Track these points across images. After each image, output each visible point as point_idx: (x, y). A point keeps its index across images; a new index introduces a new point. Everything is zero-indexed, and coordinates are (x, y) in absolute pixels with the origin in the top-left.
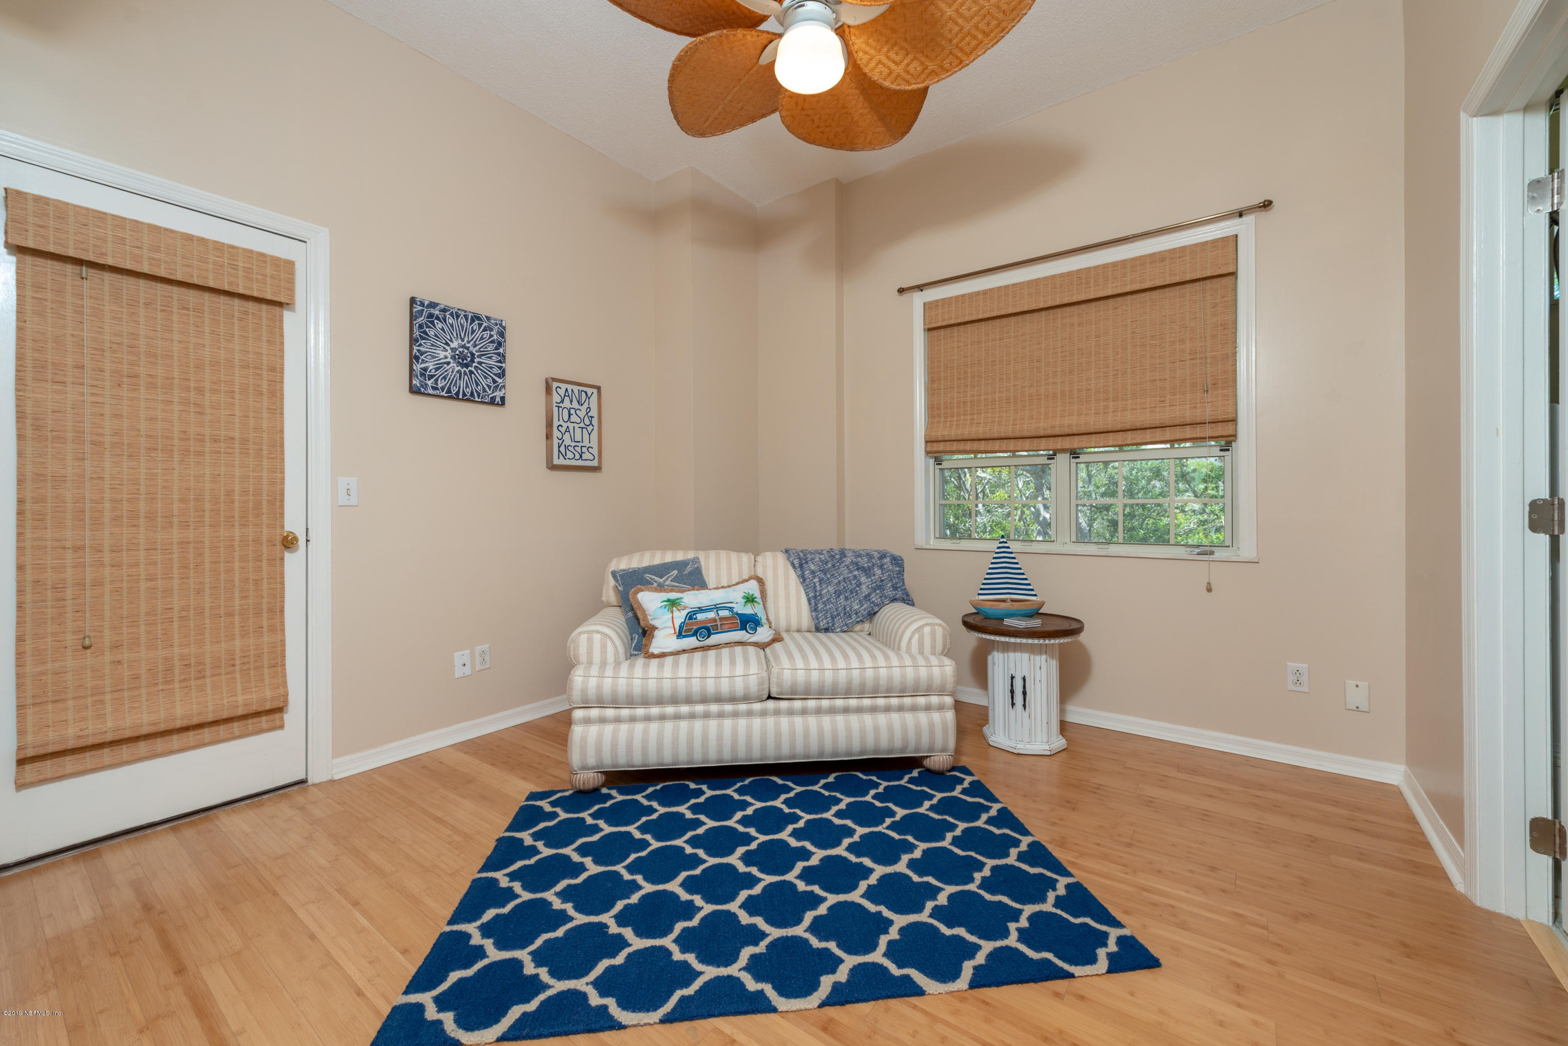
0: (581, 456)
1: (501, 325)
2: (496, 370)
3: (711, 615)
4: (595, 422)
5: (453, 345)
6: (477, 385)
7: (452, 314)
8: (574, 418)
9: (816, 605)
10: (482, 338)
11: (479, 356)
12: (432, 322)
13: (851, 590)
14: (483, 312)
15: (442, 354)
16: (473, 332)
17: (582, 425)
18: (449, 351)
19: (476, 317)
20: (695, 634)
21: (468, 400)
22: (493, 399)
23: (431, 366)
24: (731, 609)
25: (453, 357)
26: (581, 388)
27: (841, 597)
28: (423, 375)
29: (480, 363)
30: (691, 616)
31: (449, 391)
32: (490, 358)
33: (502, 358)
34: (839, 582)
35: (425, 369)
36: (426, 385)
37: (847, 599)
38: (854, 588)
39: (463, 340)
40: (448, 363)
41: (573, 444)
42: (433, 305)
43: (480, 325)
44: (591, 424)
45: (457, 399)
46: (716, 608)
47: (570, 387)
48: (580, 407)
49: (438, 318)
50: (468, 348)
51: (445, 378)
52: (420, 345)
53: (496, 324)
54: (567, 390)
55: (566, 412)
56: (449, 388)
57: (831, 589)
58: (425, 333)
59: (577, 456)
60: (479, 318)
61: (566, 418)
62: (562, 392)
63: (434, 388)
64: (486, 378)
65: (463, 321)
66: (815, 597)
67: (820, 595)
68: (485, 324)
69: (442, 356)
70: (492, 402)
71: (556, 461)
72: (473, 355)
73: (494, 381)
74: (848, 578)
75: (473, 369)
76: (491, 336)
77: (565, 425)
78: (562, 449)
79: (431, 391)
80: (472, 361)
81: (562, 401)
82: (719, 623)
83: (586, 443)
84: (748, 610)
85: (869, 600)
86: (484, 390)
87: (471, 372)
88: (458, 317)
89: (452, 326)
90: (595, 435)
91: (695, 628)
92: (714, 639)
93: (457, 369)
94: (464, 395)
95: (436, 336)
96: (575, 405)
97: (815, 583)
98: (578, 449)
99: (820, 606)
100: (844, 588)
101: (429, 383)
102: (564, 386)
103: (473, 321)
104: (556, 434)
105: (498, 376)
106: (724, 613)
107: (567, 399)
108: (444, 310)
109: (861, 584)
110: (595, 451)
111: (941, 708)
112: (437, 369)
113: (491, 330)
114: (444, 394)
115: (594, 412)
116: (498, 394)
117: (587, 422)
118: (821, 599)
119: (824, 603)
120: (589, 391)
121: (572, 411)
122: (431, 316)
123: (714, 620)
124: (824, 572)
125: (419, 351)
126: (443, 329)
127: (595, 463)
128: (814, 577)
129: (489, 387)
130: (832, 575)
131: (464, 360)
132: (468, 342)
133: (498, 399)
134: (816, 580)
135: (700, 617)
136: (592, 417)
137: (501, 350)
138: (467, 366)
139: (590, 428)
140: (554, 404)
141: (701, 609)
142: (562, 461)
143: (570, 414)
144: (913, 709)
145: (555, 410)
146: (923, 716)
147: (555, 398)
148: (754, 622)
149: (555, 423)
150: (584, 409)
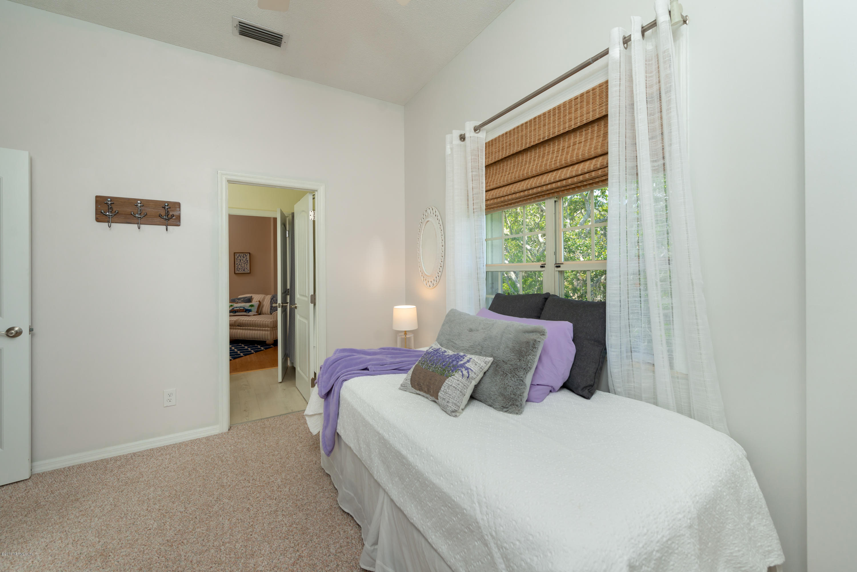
3: (238, 308)
4: (249, 262)
17: (244, 263)
20: (232, 312)
26: (244, 254)
30: (233, 309)
41: (242, 268)
47: (240, 254)
55: (239, 260)
59: (243, 270)
61: (239, 261)
62: (238, 255)
71: (236, 272)
77: (239, 263)
78: (238, 269)
81: (238, 258)
83: (246, 267)
84: (250, 308)
90: (248, 265)
92: (237, 314)
96: (242, 258)
99: (272, 308)
102: (238, 254)
104: (236, 265)
106: (242, 308)
107: (239, 257)
110: (249, 269)
111: (267, 330)
115: (248, 259)
117: (246, 262)
120: (246, 254)
123: (238, 310)
127: (249, 272)
134: (274, 302)
135: (235, 309)
139: (247, 263)
140: (235, 259)
141: (236, 307)
142: (238, 272)
143: (240, 261)
144: (262, 330)
145: (236, 260)
146: (264, 332)
147: (236, 257)
148: (250, 311)
149: (236, 263)
150: (245, 259)
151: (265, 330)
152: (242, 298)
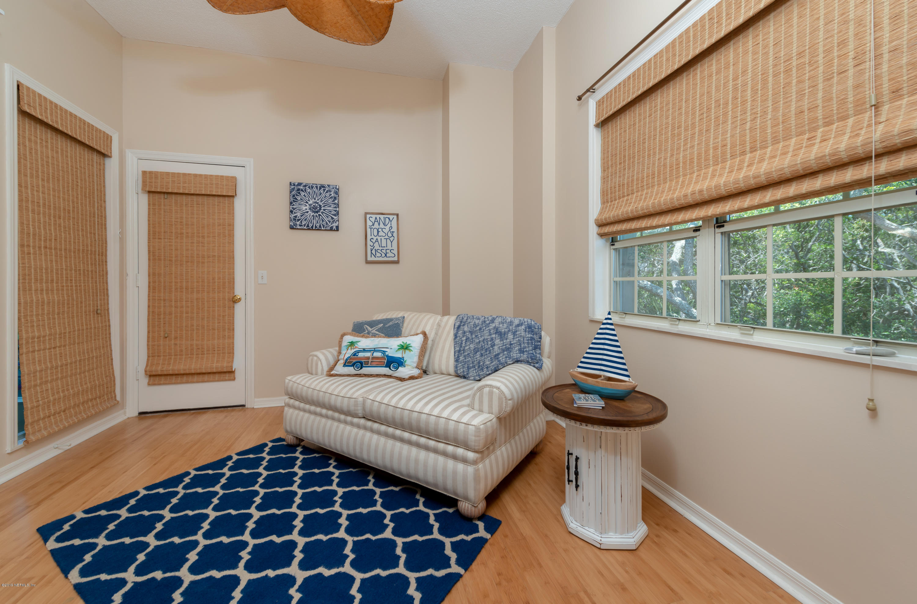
0: (386, 255)
1: (336, 188)
2: (333, 212)
3: (368, 354)
4: (395, 234)
5: (310, 203)
6: (323, 221)
7: (309, 187)
8: (381, 233)
9: (458, 357)
10: (325, 197)
11: (324, 206)
12: (299, 193)
13: (486, 349)
14: (325, 183)
15: (304, 208)
16: (320, 194)
17: (387, 237)
18: (308, 206)
19: (322, 186)
20: (354, 366)
21: (318, 230)
22: (332, 228)
23: (299, 214)
24: (384, 352)
25: (310, 209)
26: (385, 216)
27: (478, 353)
28: (294, 219)
29: (324, 210)
30: (355, 354)
31: (308, 226)
32: (330, 206)
33: (338, 205)
34: (479, 342)
35: (296, 217)
36: (296, 224)
37: (482, 355)
38: (489, 348)
39: (315, 199)
40: (307, 212)
41: (381, 248)
42: (300, 184)
43: (324, 190)
44: (392, 236)
45: (313, 229)
46: (375, 350)
47: (378, 216)
48: (385, 227)
49: (302, 190)
50: (318, 203)
51: (306, 220)
52: (293, 205)
53: (333, 188)
54: (376, 218)
55: (376, 231)
56: (308, 225)
57: (472, 346)
58: (296, 199)
59: (384, 255)
60: (323, 187)
61: (376, 234)
62: (373, 220)
63: (300, 225)
64: (327, 217)
65: (315, 189)
66: (459, 351)
67: (464, 350)
68: (327, 189)
69: (304, 209)
70: (331, 229)
71: (369, 259)
72: (320, 206)
73: (332, 218)
74: (487, 339)
75: (320, 213)
76: (330, 195)
77: (375, 238)
78: (374, 252)
79: (299, 227)
80: (320, 209)
81: (373, 225)
82: (370, 361)
83: (389, 247)
84: (398, 355)
85: (498, 358)
86: (327, 224)
87: (320, 215)
88: (312, 187)
89: (309, 193)
90: (395, 242)
91: (354, 361)
92: (365, 370)
93: (312, 214)
94: (316, 227)
95: (301, 199)
96: (382, 226)
97: (462, 341)
98: (384, 251)
99: (461, 358)
100: (482, 347)
101: (298, 223)
102: (374, 216)
103: (320, 188)
104: (369, 243)
105: (335, 215)
106: (378, 355)
107: (376, 223)
108: (305, 186)
109: (494, 345)
110: (395, 252)
111: (464, 460)
112: (302, 216)
113: (330, 191)
114: (305, 228)
115: (394, 229)
116: (335, 225)
117: (390, 235)
118: (464, 353)
119: (465, 356)
120: (391, 217)
121: (380, 230)
122: (298, 190)
123: (368, 358)
124: (471, 333)
125: (293, 208)
126: (304, 196)
127: (396, 259)
128: (463, 336)
129: (329, 222)
130: (476, 336)
131: (315, 209)
132: (318, 200)
133: (334, 228)
134: (464, 338)
135: (361, 355)
136: (393, 232)
137: (336, 201)
138: (317, 212)
139: (392, 239)
140: (368, 227)
141: (364, 350)
142: (373, 259)
143: (378, 232)
144: (445, 454)
145: (369, 230)
146: (451, 463)
147: (369, 223)
148: (398, 363)
149: (369, 237)
150: (387, 228)
151: (455, 457)
152: (380, 322)
